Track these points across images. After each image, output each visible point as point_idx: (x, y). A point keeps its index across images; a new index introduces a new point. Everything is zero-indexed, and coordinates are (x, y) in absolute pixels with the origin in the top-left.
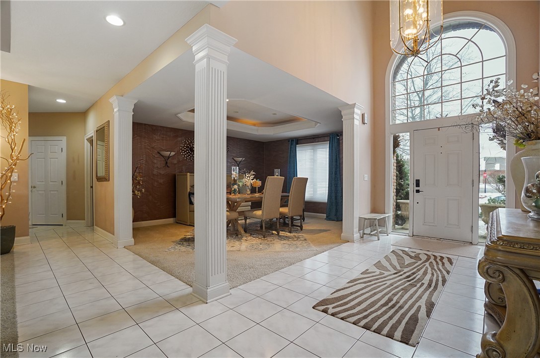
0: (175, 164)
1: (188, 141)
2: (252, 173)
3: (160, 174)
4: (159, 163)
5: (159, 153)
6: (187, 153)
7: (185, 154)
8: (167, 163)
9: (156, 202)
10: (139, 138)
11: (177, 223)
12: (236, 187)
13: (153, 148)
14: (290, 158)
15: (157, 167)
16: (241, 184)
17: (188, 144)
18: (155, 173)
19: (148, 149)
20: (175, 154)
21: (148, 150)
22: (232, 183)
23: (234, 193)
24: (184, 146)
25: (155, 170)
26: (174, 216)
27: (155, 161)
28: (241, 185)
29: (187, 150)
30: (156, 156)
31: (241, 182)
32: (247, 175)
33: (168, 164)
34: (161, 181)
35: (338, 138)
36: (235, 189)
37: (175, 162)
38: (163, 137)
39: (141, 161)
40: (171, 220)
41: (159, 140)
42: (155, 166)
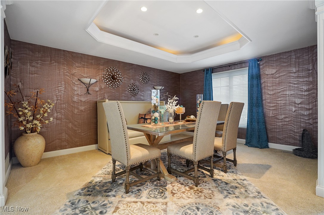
0: (98, 91)
1: (110, 70)
2: (175, 98)
3: (81, 101)
4: (79, 90)
5: (80, 80)
6: (109, 81)
7: (107, 82)
8: (88, 90)
9: (77, 129)
10: (57, 64)
11: (99, 149)
12: (157, 115)
13: (73, 75)
14: (205, 86)
15: (78, 94)
16: (163, 111)
17: (110, 72)
18: (75, 100)
19: (67, 75)
20: (97, 82)
21: (68, 77)
22: (152, 109)
23: (154, 122)
24: (106, 74)
25: (76, 98)
26: (96, 142)
27: (76, 88)
28: (162, 113)
29: (108, 78)
30: (76, 83)
31: (163, 108)
32: (170, 101)
33: (90, 92)
34: (82, 108)
35: (258, 63)
36: (155, 117)
37: (97, 89)
38: (84, 65)
39: (60, 88)
40: (93, 147)
41: (80, 67)
42: (76, 93)
